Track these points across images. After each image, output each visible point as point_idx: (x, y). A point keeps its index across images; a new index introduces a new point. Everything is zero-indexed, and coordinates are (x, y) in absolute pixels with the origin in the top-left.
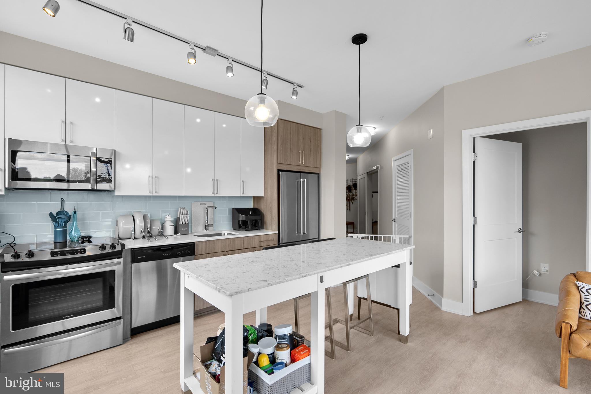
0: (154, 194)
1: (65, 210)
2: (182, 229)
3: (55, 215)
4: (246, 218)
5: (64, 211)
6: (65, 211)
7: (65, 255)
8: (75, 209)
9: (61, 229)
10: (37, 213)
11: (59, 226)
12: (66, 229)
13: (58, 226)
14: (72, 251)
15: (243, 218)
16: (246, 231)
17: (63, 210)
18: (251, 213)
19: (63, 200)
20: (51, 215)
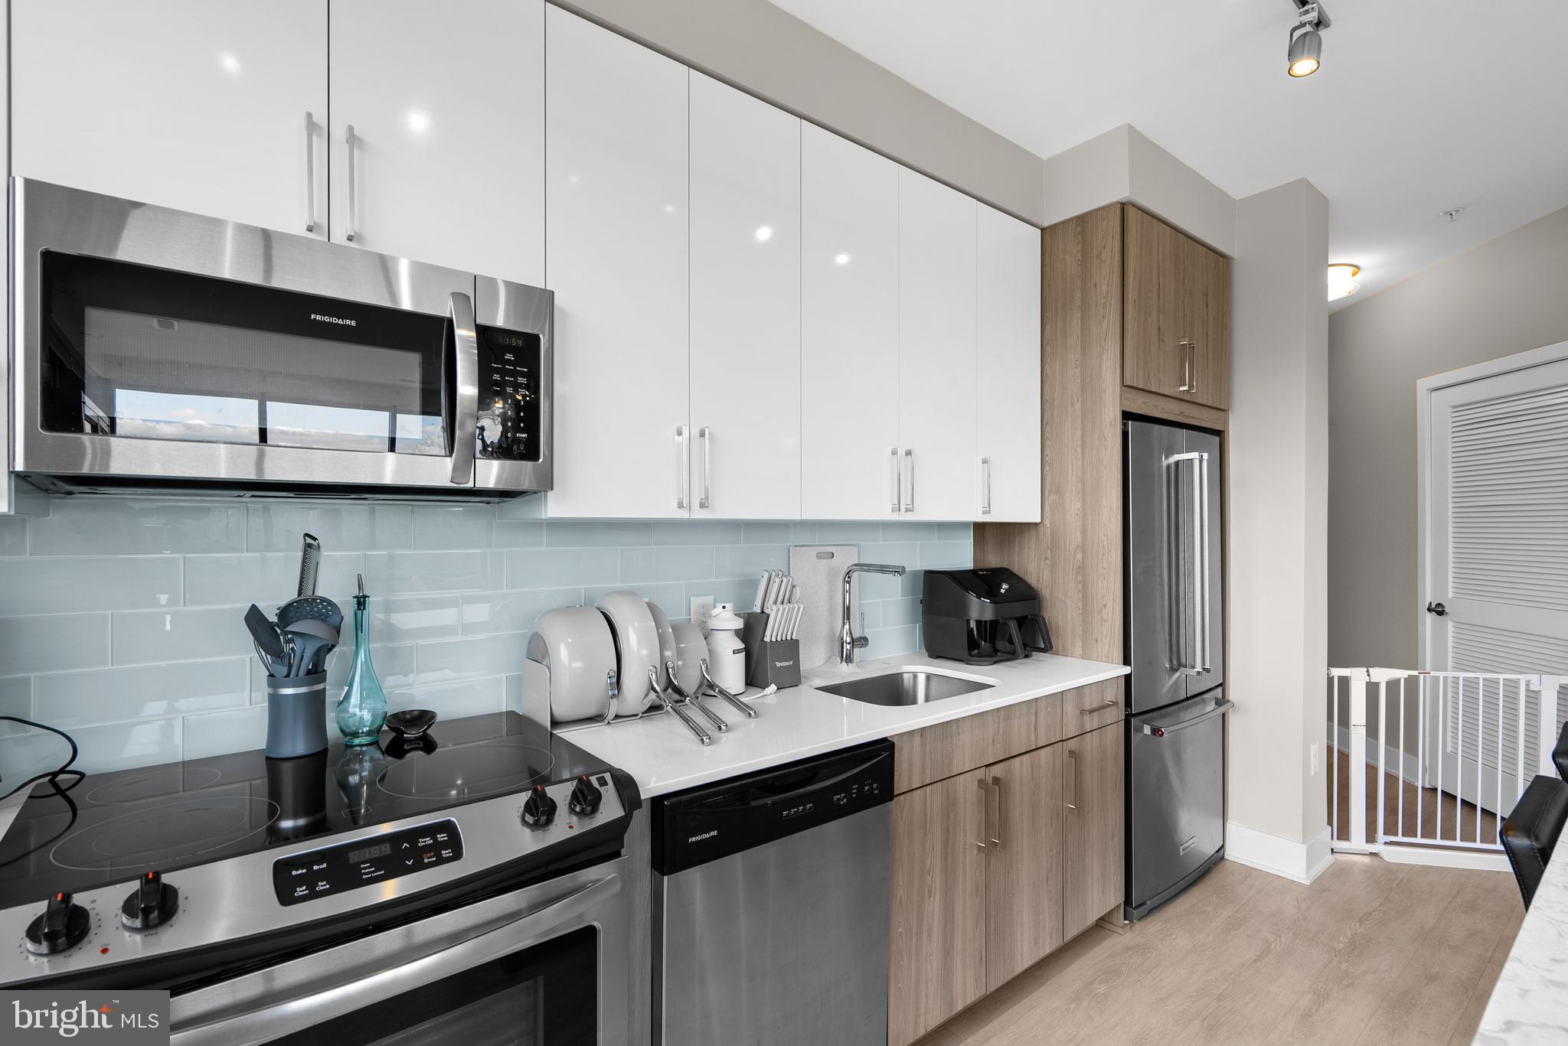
0: (699, 514)
1: (321, 592)
2: (778, 664)
3: (273, 618)
4: (996, 612)
5: (315, 600)
6: (323, 600)
7: (355, 881)
8: (360, 587)
9: (302, 690)
10: (188, 608)
11: (292, 675)
12: (320, 686)
13: (285, 672)
14: (386, 849)
15: (982, 610)
16: (995, 662)
17: (310, 593)
18: (1006, 590)
19: (309, 546)
20: (254, 617)
